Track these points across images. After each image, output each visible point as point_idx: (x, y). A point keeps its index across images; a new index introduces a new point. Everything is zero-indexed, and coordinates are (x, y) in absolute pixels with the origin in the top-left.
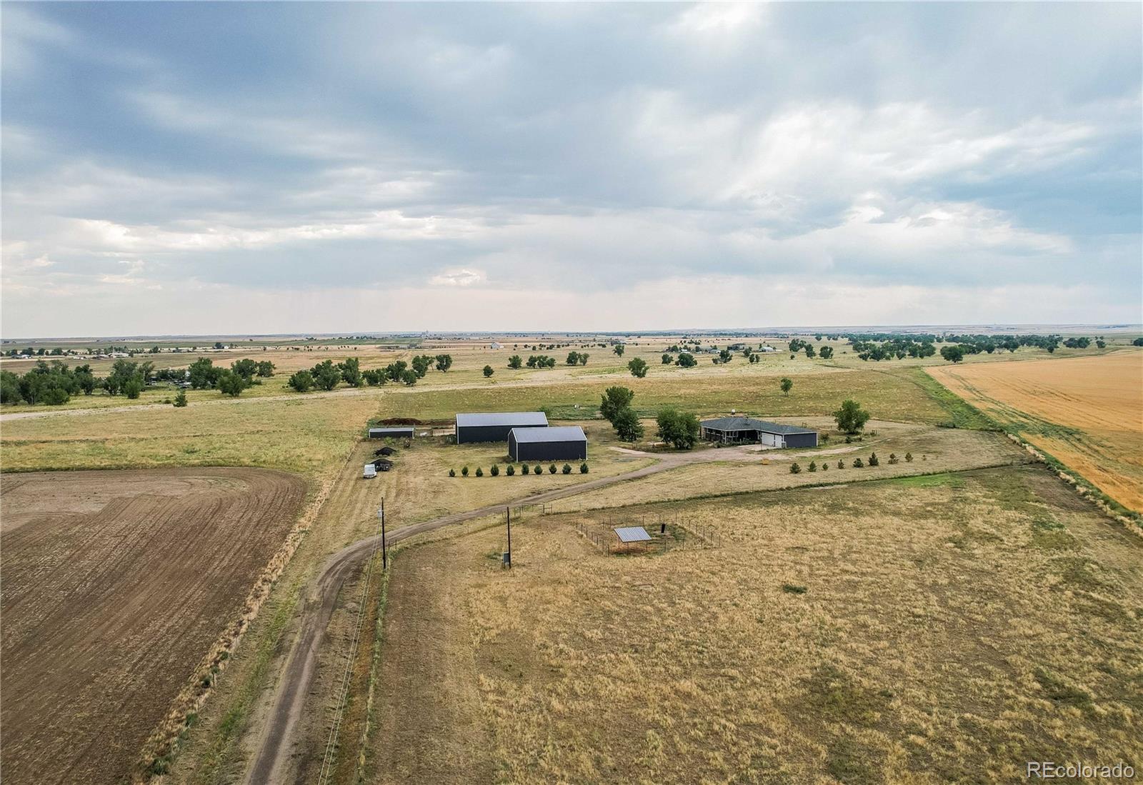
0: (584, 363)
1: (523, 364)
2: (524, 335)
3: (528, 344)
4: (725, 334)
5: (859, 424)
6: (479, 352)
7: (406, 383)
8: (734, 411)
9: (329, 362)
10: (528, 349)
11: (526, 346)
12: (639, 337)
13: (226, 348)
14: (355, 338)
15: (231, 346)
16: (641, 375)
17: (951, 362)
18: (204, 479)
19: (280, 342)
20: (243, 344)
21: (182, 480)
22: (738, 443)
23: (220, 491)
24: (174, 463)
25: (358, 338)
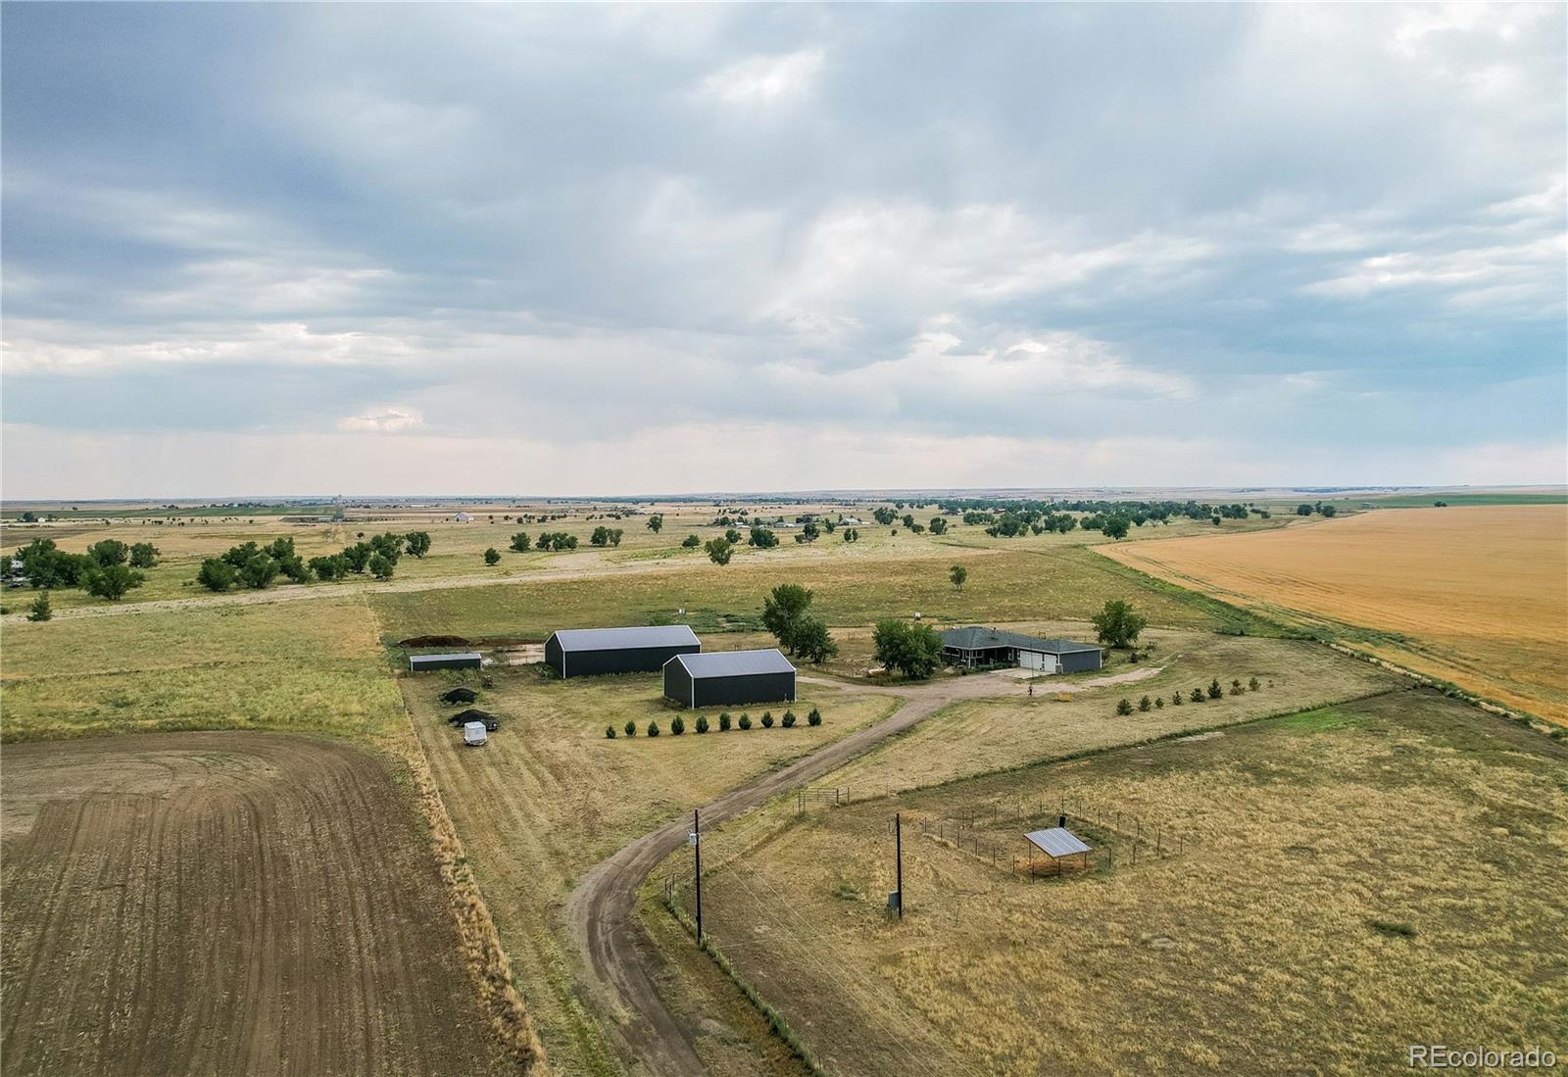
0: (617, 542)
1: (532, 544)
2: (488, 501)
3: (509, 514)
4: (766, 500)
5: (1132, 634)
6: (442, 526)
7: (375, 576)
8: (918, 615)
9: (252, 545)
10: (510, 522)
11: (506, 518)
12: (652, 504)
13: (42, 520)
14: (236, 505)
15: (50, 517)
16: (723, 561)
17: (1112, 538)
18: (185, 756)
19: (126, 512)
20: (66, 515)
21: (146, 760)
22: (986, 666)
23: (231, 779)
24: (111, 728)
25: (240, 505)
